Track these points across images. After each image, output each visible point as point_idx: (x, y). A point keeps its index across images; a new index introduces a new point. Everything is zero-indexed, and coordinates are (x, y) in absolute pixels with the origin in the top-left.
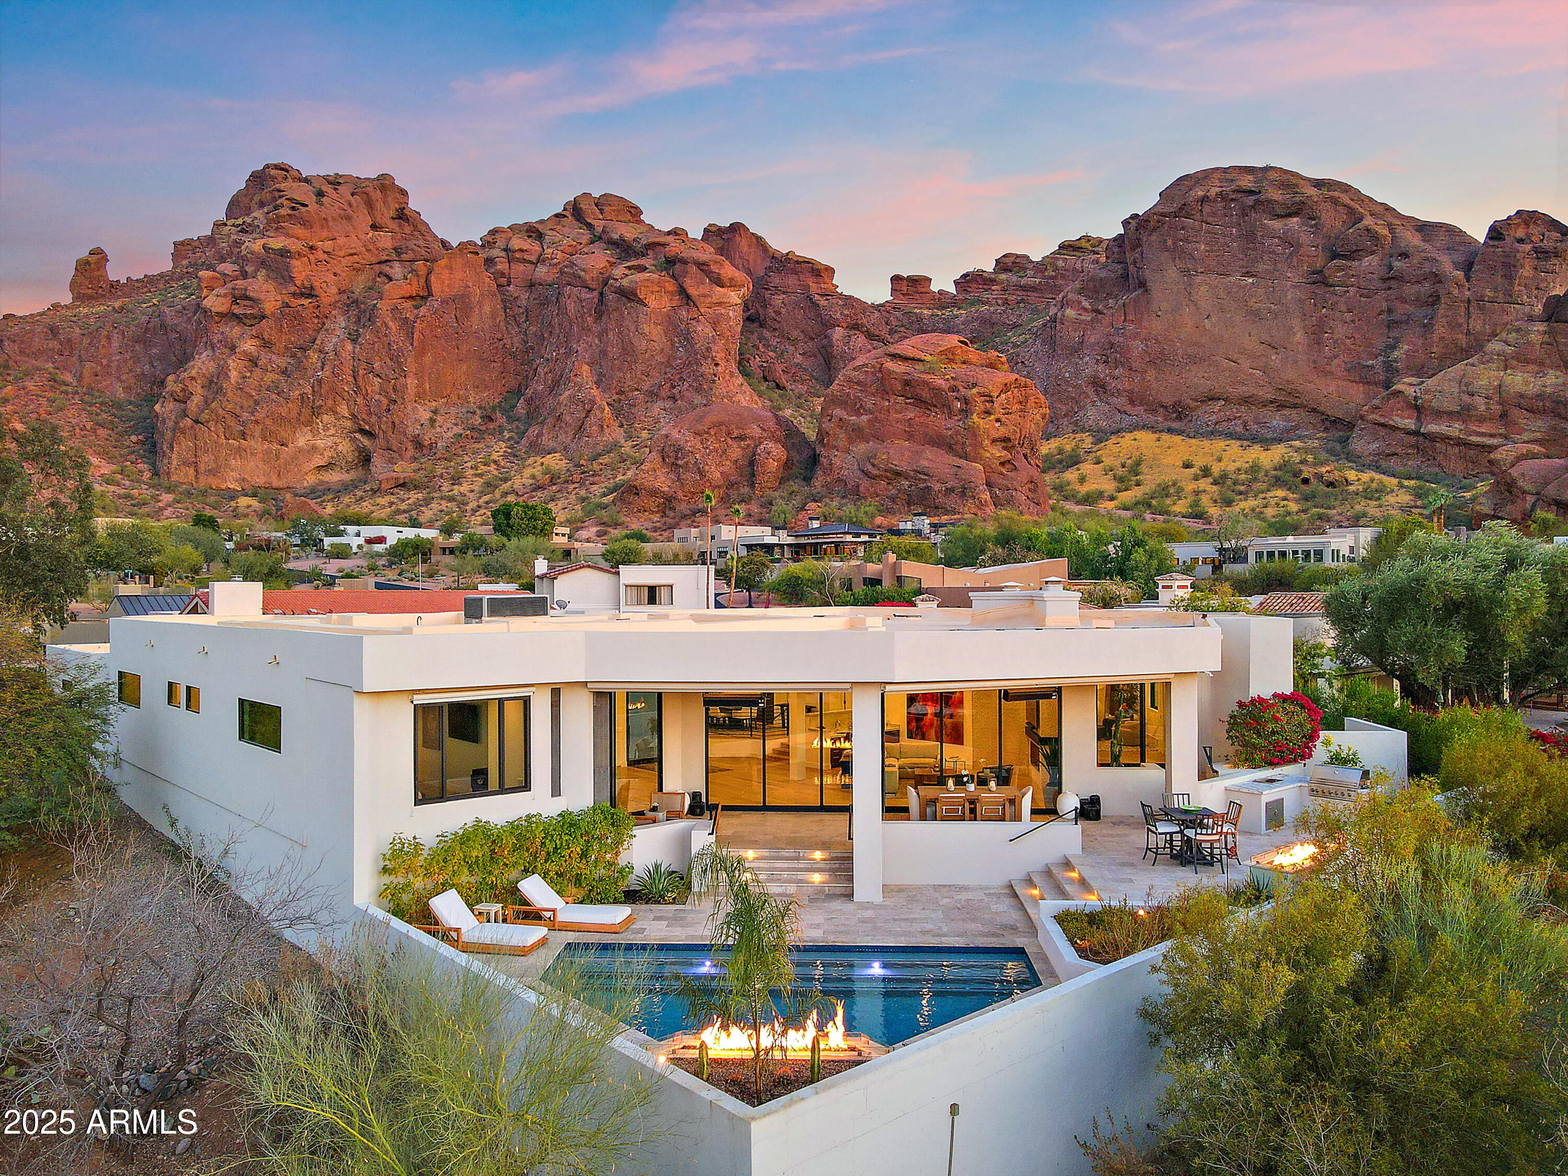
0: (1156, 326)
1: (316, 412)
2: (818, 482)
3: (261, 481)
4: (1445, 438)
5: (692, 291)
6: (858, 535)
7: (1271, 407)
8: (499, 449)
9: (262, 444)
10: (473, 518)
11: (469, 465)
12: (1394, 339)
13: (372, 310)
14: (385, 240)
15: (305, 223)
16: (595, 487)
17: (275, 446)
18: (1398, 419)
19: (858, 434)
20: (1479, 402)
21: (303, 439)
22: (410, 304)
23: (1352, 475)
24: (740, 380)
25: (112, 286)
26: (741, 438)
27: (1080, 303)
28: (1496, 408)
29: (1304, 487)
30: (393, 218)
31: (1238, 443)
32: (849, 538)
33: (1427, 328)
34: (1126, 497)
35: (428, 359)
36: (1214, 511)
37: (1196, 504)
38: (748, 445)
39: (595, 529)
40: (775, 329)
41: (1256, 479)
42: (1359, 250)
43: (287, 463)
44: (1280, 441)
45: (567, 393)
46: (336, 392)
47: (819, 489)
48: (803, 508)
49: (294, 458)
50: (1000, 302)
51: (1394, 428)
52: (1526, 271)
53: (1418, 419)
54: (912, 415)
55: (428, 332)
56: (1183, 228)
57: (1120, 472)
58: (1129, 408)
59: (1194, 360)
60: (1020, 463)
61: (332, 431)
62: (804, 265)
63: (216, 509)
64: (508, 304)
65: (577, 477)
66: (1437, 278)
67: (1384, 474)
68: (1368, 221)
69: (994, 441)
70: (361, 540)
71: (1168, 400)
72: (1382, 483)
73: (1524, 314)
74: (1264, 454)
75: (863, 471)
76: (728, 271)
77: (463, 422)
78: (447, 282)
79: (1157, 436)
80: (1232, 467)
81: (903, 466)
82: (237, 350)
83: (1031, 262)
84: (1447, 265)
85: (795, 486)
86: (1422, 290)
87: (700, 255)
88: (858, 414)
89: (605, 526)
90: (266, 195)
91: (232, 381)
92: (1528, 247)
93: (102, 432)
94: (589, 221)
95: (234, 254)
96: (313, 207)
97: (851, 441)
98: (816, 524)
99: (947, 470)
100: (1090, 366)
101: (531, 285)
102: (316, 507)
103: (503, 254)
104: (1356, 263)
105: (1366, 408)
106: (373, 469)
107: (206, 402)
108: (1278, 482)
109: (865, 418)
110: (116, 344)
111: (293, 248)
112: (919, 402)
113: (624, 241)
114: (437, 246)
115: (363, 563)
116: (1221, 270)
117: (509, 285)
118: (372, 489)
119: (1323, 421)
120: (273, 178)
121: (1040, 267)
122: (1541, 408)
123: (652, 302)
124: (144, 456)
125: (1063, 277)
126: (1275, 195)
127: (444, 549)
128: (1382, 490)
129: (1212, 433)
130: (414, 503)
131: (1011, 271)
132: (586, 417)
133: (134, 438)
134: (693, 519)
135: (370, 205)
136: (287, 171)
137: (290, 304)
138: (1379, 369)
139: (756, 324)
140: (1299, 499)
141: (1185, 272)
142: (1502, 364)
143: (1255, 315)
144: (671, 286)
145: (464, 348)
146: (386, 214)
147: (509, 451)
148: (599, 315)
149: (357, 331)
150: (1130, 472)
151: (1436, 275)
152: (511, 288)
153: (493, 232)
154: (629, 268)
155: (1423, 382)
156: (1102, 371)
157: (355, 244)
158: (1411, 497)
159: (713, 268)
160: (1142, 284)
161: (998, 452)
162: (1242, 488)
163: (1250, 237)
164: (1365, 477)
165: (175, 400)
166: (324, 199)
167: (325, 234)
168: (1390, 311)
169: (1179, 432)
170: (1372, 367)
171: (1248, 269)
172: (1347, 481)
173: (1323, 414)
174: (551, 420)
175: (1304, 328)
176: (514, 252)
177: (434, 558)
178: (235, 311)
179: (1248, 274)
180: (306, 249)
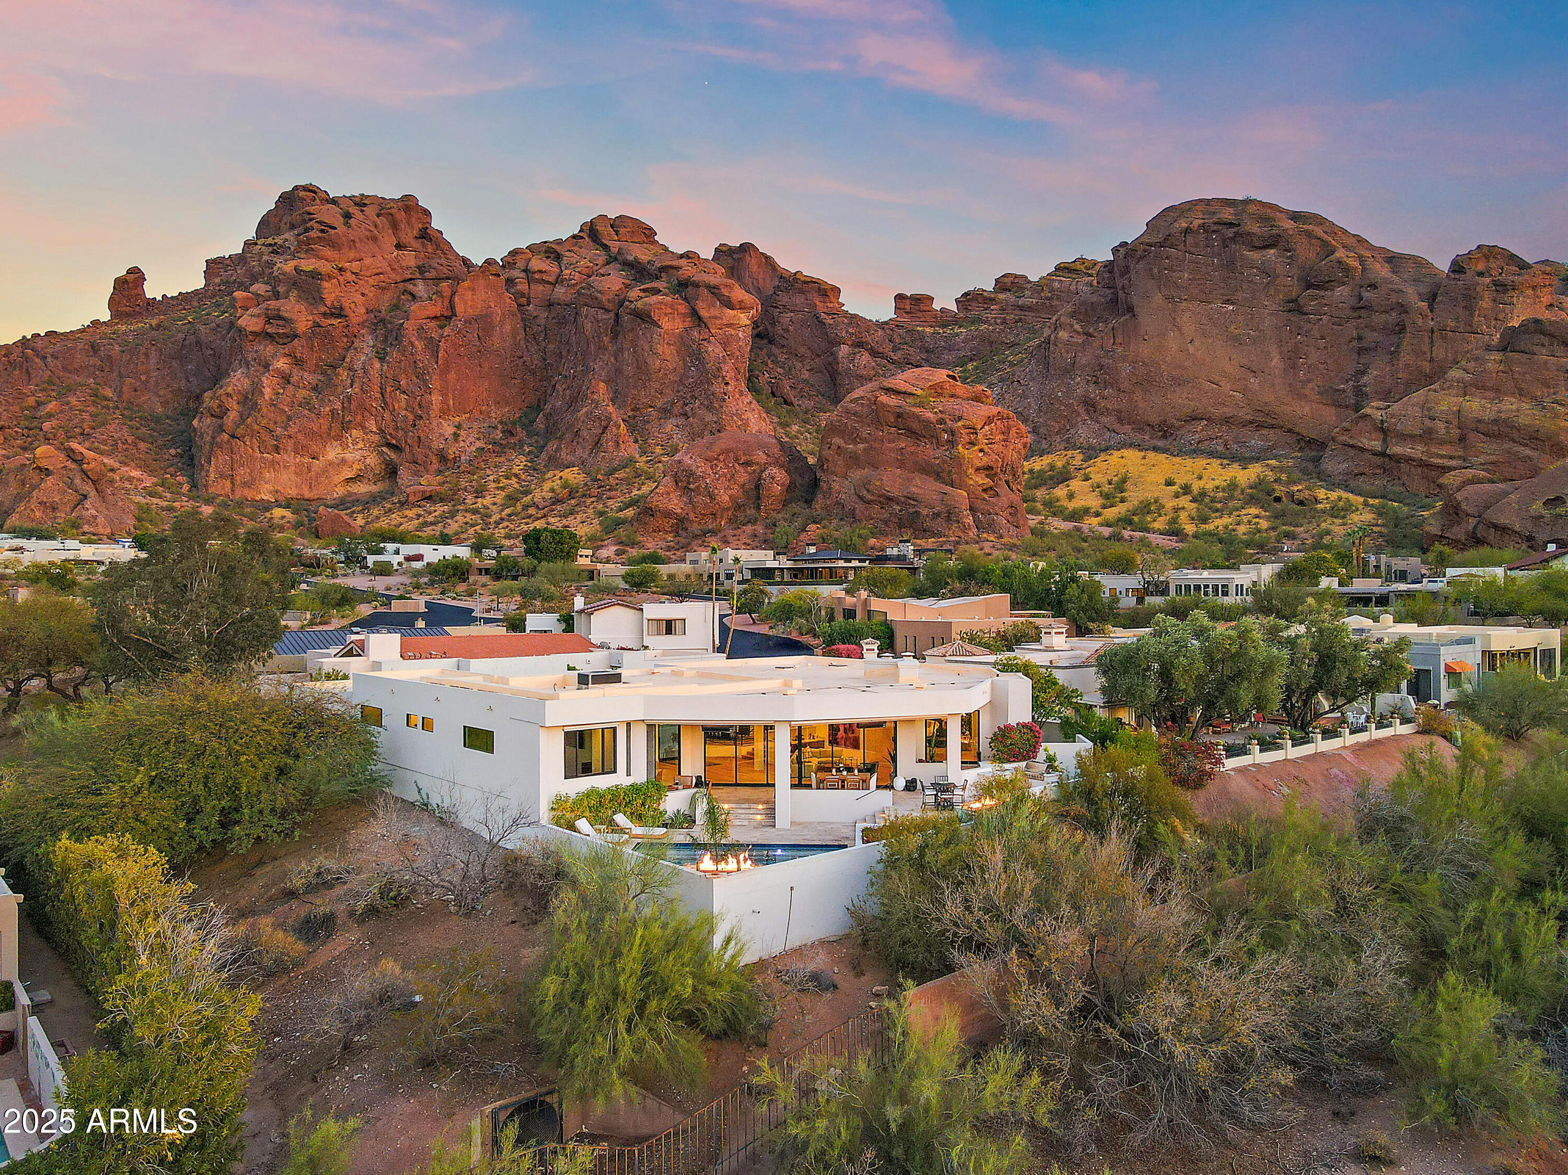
0: (1145, 350)
1: (346, 427)
2: (819, 502)
3: (293, 492)
4: (1409, 460)
5: (704, 313)
6: (849, 561)
7: (1251, 427)
8: (519, 463)
9: (295, 457)
10: (497, 531)
11: (491, 478)
12: (1363, 365)
13: (399, 329)
14: (410, 259)
15: (334, 245)
16: (610, 502)
17: (306, 460)
18: (1364, 441)
19: (854, 461)
20: (1440, 426)
21: (333, 453)
22: (433, 324)
23: (1321, 494)
24: (750, 398)
25: (149, 304)
26: (747, 464)
27: (1072, 326)
28: (1455, 432)
29: (1278, 506)
30: (416, 237)
31: (1219, 462)
32: (841, 563)
33: (1394, 355)
34: (1111, 513)
35: (452, 376)
36: (1190, 529)
37: (1174, 521)
38: (754, 471)
39: (614, 548)
40: (783, 346)
41: (1231, 497)
42: (1331, 281)
43: (318, 476)
44: (1258, 460)
45: (585, 409)
46: (364, 409)
47: (819, 512)
48: (804, 530)
49: (325, 471)
50: (998, 321)
51: (1362, 450)
52: (1485, 303)
53: (1385, 441)
54: (903, 445)
55: (452, 351)
56: (1167, 258)
57: (1106, 488)
58: (1117, 427)
59: (1179, 382)
60: (1003, 490)
61: (361, 445)
62: (811, 285)
63: (252, 520)
64: (527, 322)
65: (595, 492)
66: (1403, 308)
67: (1352, 492)
68: (1340, 254)
69: (978, 469)
70: (400, 558)
71: (1155, 419)
72: (1349, 501)
73: (1483, 342)
74: (1242, 472)
75: (859, 496)
76: (739, 294)
77: (485, 437)
78: (470, 303)
79: (1143, 454)
80: (1210, 486)
81: (895, 493)
82: (271, 368)
83: (1030, 282)
84: (1412, 296)
85: (796, 507)
86: (1390, 319)
87: (712, 279)
88: (854, 441)
89: (624, 544)
90: (296, 217)
91: (267, 397)
92: (1488, 280)
93: (142, 446)
94: (605, 242)
95: (265, 273)
96: (341, 229)
97: (849, 467)
98: (812, 550)
99: (935, 497)
100: (1080, 386)
101: (550, 305)
102: (346, 518)
103: (523, 275)
104: (1329, 293)
105: (1335, 430)
106: (400, 482)
107: (241, 416)
108: (1252, 500)
109: (860, 446)
110: (153, 361)
111: (323, 270)
112: (911, 432)
113: (639, 263)
114: (458, 264)
115: (406, 580)
116: (1203, 297)
117: (528, 305)
118: (400, 502)
119: (1298, 440)
120: (302, 199)
121: (1039, 286)
122: (1496, 433)
123: (666, 324)
124: (183, 469)
125: (1059, 298)
126: (1255, 228)
127: (480, 570)
128: (1349, 508)
129: (1195, 451)
130: (440, 516)
131: (1010, 291)
132: (603, 433)
133: (173, 451)
134: (703, 538)
135: (395, 226)
136: (316, 193)
137: (321, 324)
138: (1350, 392)
139: (766, 341)
140: (1271, 517)
141: (1169, 299)
142: (1461, 391)
143: (1236, 341)
144: (683, 308)
145: (486, 366)
146: (409, 235)
147: (529, 464)
148: (615, 336)
149: (384, 349)
150: (1115, 488)
151: (1403, 306)
152: (531, 308)
153: (514, 253)
154: (644, 290)
155: (1389, 406)
156: (1093, 392)
157: (383, 265)
158: (1374, 516)
159: (725, 292)
160: (1130, 309)
161: (981, 480)
162: (1219, 505)
163: (1230, 265)
164: (1334, 495)
165: (212, 415)
166: (352, 221)
167: (352, 255)
168: (1360, 338)
169: (1164, 451)
170: (1344, 391)
171: (1229, 297)
172: (1316, 500)
173: (1298, 434)
174: (568, 436)
175: (1280, 353)
176: (534, 273)
177: (472, 579)
178: (269, 331)
179: (1228, 302)
180: (336, 271)
